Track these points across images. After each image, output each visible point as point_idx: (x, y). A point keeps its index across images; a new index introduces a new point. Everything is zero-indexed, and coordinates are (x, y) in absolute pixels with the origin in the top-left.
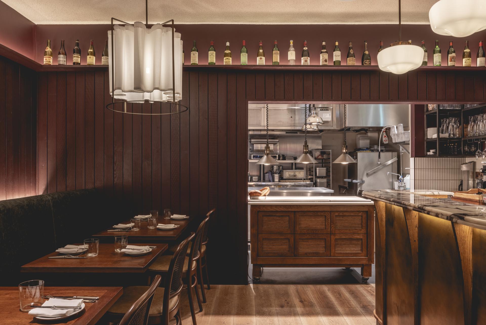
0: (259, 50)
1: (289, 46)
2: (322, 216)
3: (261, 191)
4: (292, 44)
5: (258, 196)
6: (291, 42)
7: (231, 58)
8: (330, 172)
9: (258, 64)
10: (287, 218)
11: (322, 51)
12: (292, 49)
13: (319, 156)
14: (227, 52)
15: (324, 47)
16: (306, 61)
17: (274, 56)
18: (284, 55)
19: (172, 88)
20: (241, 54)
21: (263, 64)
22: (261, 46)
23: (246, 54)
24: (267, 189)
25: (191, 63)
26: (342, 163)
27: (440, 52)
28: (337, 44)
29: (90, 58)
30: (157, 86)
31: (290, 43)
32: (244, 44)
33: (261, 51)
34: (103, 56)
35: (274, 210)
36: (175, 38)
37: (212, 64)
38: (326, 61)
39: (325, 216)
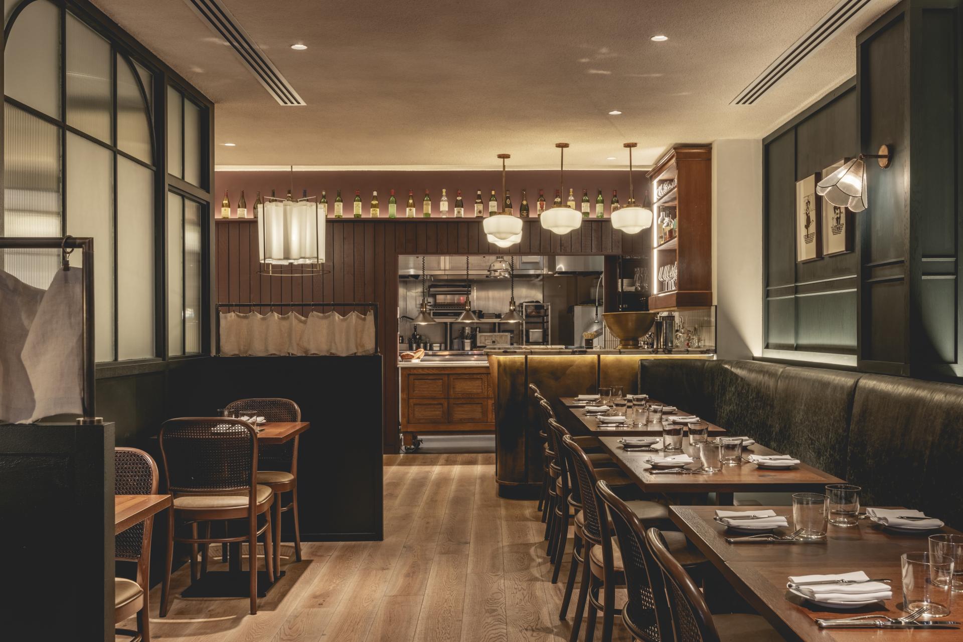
0: (408, 201)
1: (442, 196)
2: (479, 379)
3: (415, 353)
4: (444, 194)
5: (411, 359)
6: (444, 191)
7: (378, 210)
8: (548, 335)
9: (408, 215)
10: (441, 381)
11: (477, 201)
12: (444, 198)
13: (532, 312)
14: (374, 202)
15: (479, 197)
16: (459, 212)
17: (424, 206)
18: (436, 206)
19: (316, 256)
20: (389, 205)
21: (413, 215)
22: (411, 195)
23: (394, 206)
24: (421, 351)
25: (335, 215)
26: (509, 321)
27: (602, 202)
28: (493, 193)
29: (225, 210)
30: (303, 256)
31: (442, 192)
32: (393, 194)
33: (411, 201)
34: (239, 207)
35: (426, 373)
36: (318, 210)
37: (358, 216)
38: (480, 212)
39: (482, 379)
